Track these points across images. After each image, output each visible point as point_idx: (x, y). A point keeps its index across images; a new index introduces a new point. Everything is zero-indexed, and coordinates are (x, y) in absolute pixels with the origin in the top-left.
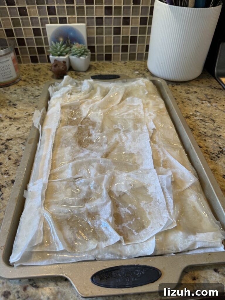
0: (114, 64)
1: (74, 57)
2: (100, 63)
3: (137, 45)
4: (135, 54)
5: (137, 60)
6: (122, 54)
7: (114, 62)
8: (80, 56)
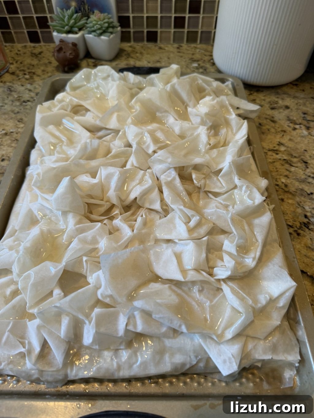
0: (160, 48)
1: (91, 36)
2: (138, 46)
3: (201, 16)
4: (197, 32)
5: (201, 42)
6: (174, 32)
7: (162, 46)
8: (101, 34)
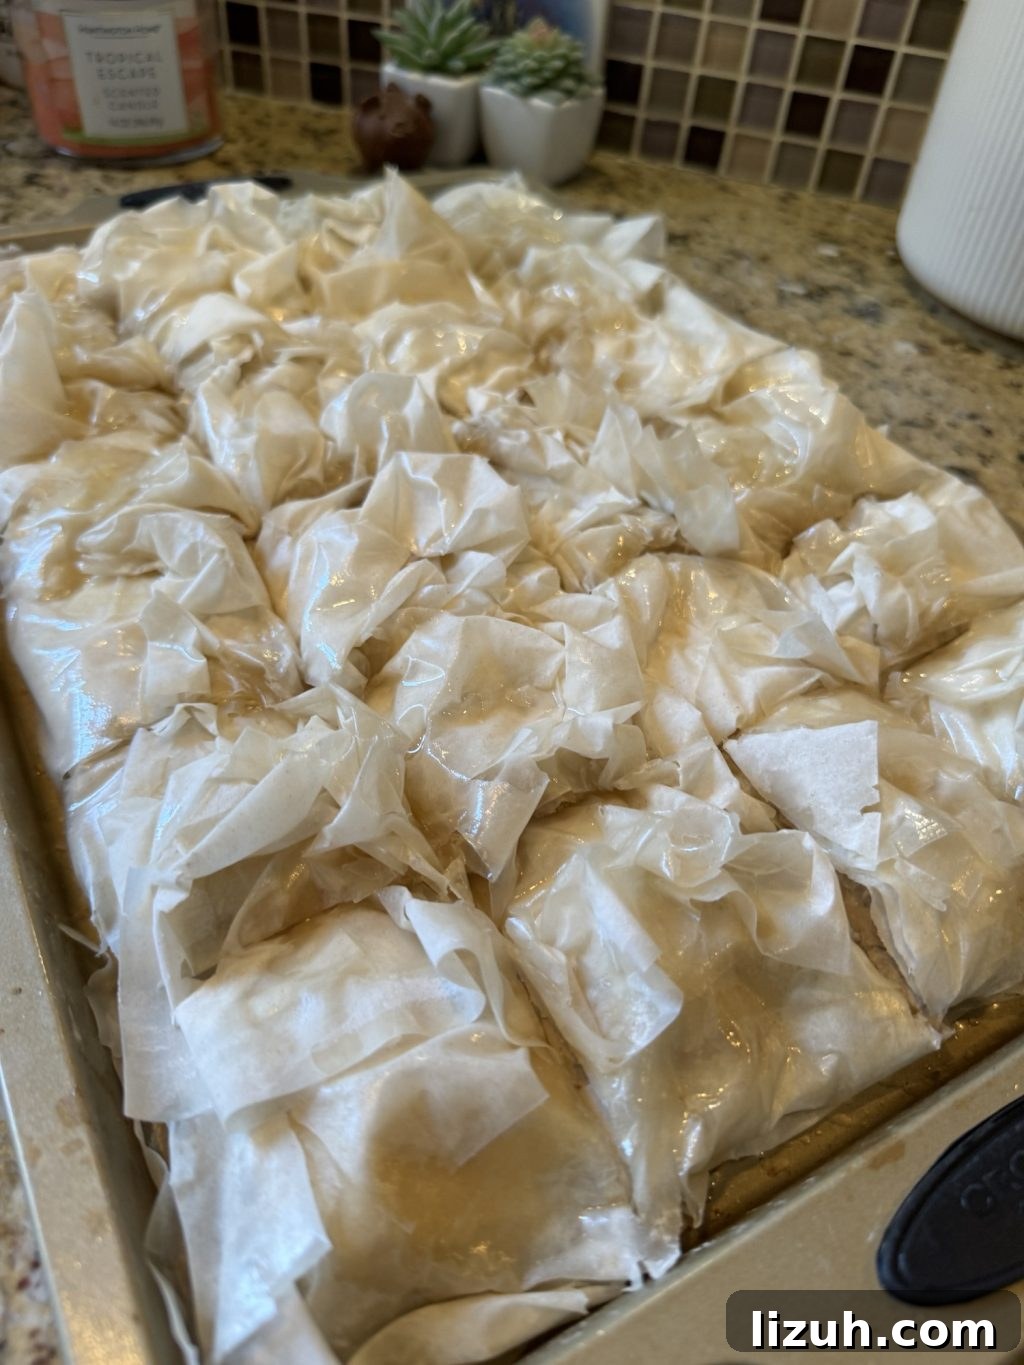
1: (500, 91)
3: (885, 103)
4: (859, 159)
5: (865, 197)
6: (783, 145)
8: (532, 90)
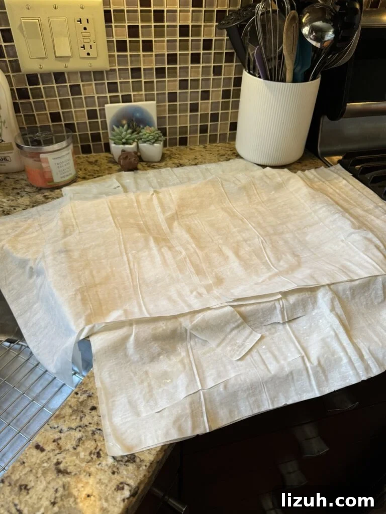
1: (145, 144)
3: (219, 123)
4: (217, 135)
5: (219, 142)
6: (200, 136)
7: (191, 147)
8: (154, 143)
